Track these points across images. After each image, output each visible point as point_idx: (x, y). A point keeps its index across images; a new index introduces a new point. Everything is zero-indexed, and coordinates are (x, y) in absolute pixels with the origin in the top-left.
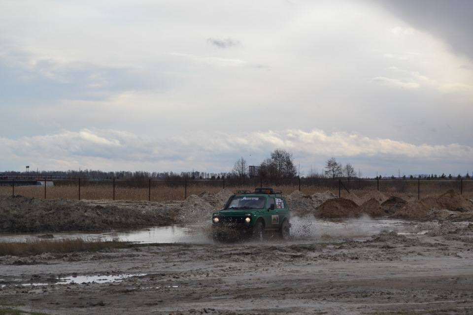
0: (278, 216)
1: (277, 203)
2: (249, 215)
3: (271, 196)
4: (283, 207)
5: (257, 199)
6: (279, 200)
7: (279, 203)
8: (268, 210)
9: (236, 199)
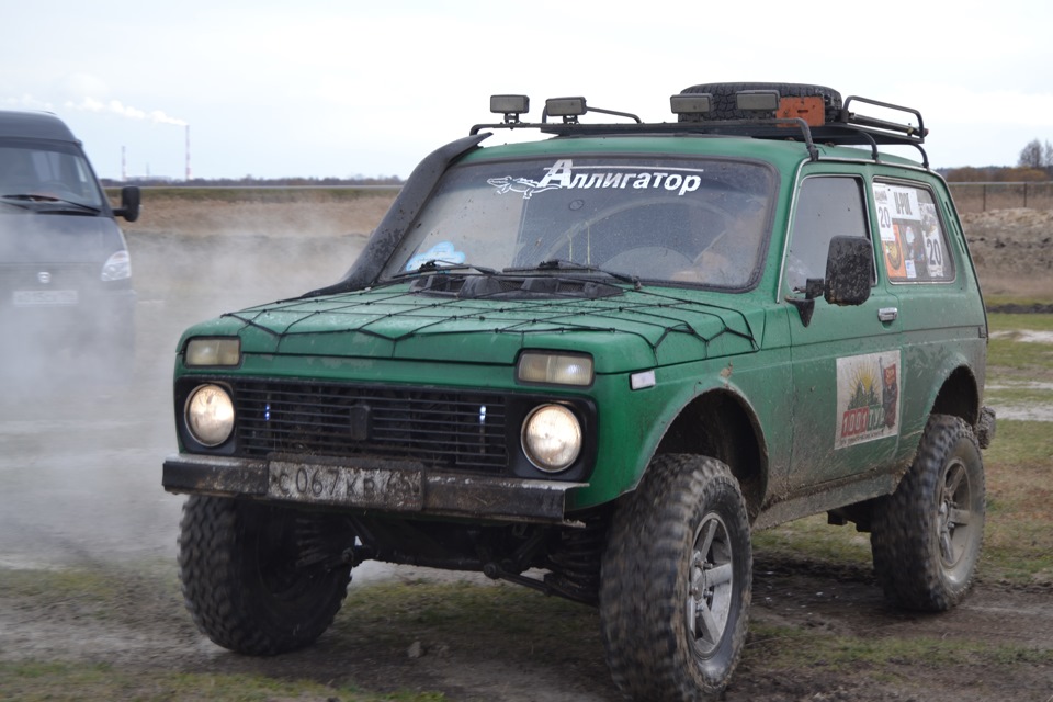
0: (891, 357)
1: (887, 234)
2: (571, 373)
3: (826, 153)
4: (936, 270)
5: (686, 184)
6: (903, 203)
7: (901, 224)
8: (804, 311)
9: (480, 182)
